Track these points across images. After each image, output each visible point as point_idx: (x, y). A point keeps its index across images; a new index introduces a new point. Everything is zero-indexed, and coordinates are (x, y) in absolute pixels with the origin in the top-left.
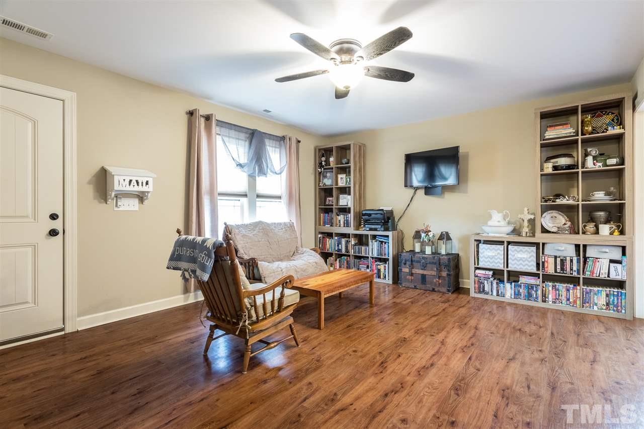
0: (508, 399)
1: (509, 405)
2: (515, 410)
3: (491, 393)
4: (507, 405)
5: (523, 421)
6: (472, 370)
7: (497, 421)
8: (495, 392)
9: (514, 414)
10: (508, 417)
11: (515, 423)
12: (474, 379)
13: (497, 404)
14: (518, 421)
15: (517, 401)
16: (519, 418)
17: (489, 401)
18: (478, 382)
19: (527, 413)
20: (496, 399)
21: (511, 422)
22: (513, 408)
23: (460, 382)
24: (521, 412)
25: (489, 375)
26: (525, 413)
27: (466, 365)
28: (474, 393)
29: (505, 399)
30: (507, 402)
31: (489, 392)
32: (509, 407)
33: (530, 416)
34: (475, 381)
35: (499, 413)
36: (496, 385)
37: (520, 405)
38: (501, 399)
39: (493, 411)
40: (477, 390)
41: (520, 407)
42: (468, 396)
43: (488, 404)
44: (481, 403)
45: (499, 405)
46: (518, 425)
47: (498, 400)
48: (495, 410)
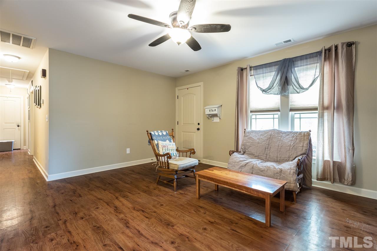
0: (71, 243)
1: (67, 241)
2: (63, 241)
3: (82, 239)
4: (69, 240)
5: (55, 239)
6: (107, 242)
7: (67, 231)
8: (80, 241)
9: (62, 239)
10: (64, 235)
11: (58, 236)
12: (99, 238)
13: (74, 236)
14: (57, 238)
15: (65, 246)
16: (58, 240)
17: (79, 235)
18: (95, 239)
19: (55, 245)
20: (76, 238)
21: (61, 235)
22: (65, 241)
23: (102, 231)
24: (59, 243)
25: (95, 248)
26: (57, 244)
27: (115, 242)
28: (90, 233)
29: (72, 242)
30: (70, 241)
31: (83, 238)
32: (67, 240)
33: (53, 244)
34: (97, 238)
35: (69, 234)
36: (85, 245)
37: (62, 245)
38: (75, 241)
39: (72, 233)
40: (90, 235)
41: (61, 244)
42: (90, 229)
43: (78, 234)
44: (81, 231)
45: (72, 237)
46: (57, 236)
47: (75, 238)
48: (72, 234)
